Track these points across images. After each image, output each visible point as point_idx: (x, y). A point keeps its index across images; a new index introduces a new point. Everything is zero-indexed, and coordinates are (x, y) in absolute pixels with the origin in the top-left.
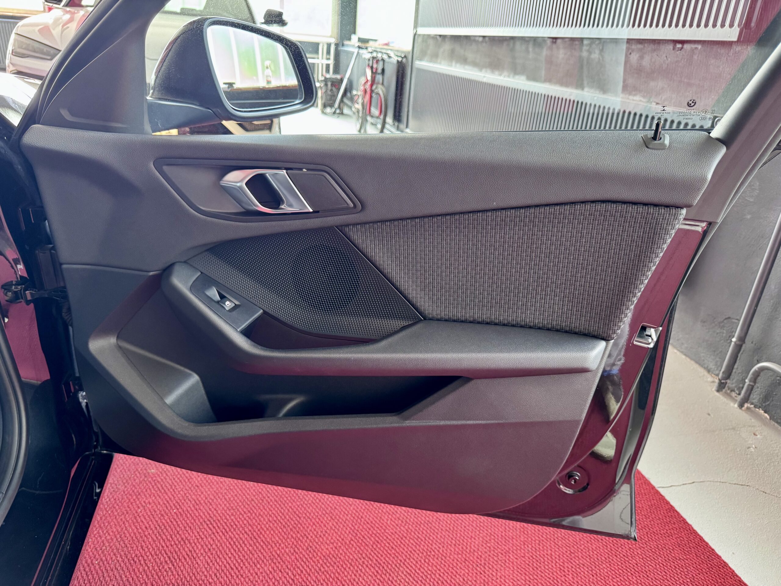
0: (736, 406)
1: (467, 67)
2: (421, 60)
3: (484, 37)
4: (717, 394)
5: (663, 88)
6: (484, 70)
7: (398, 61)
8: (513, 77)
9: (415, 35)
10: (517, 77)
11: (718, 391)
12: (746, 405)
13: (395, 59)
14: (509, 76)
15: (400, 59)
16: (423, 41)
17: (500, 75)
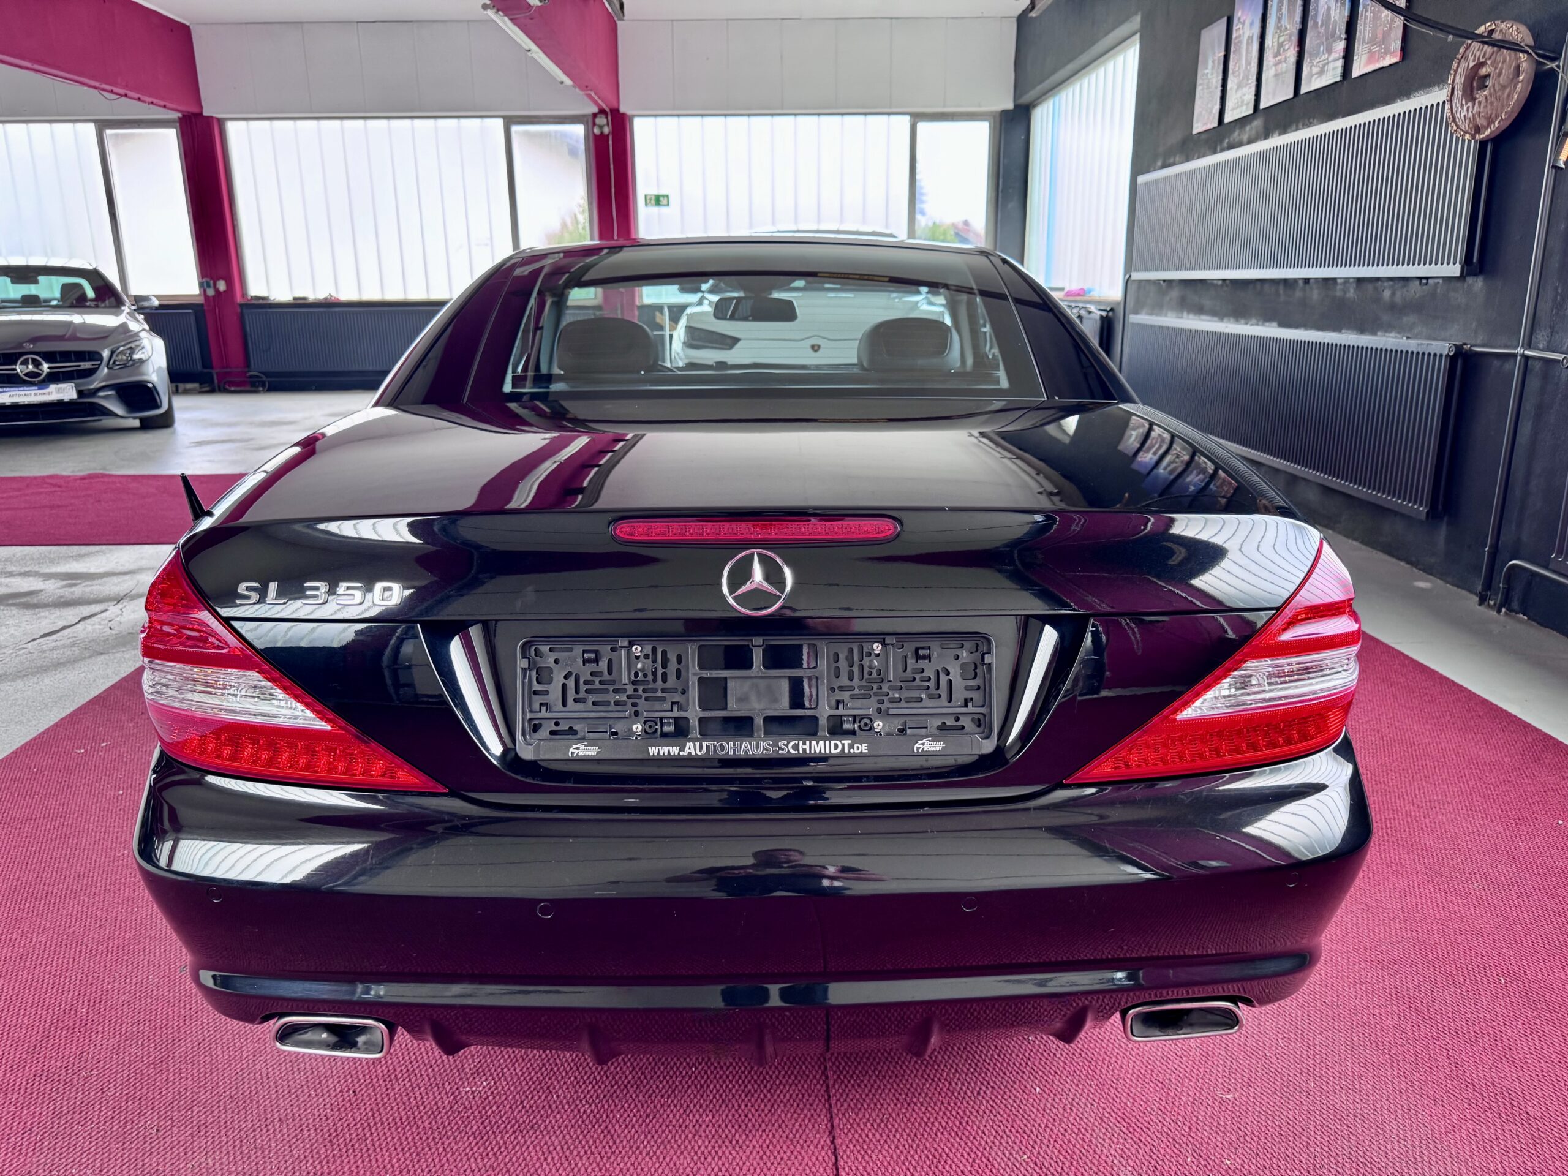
0: (1495, 613)
1: (1204, 317)
2: (1136, 313)
3: (1224, 280)
4: (1480, 608)
5: (1414, 323)
6: (1225, 320)
7: (1102, 317)
8: (1263, 325)
9: (1127, 283)
10: (1267, 324)
11: (1480, 604)
12: (1504, 610)
13: (1097, 313)
14: (1257, 325)
15: (1104, 314)
16: (1139, 287)
17: (1246, 324)
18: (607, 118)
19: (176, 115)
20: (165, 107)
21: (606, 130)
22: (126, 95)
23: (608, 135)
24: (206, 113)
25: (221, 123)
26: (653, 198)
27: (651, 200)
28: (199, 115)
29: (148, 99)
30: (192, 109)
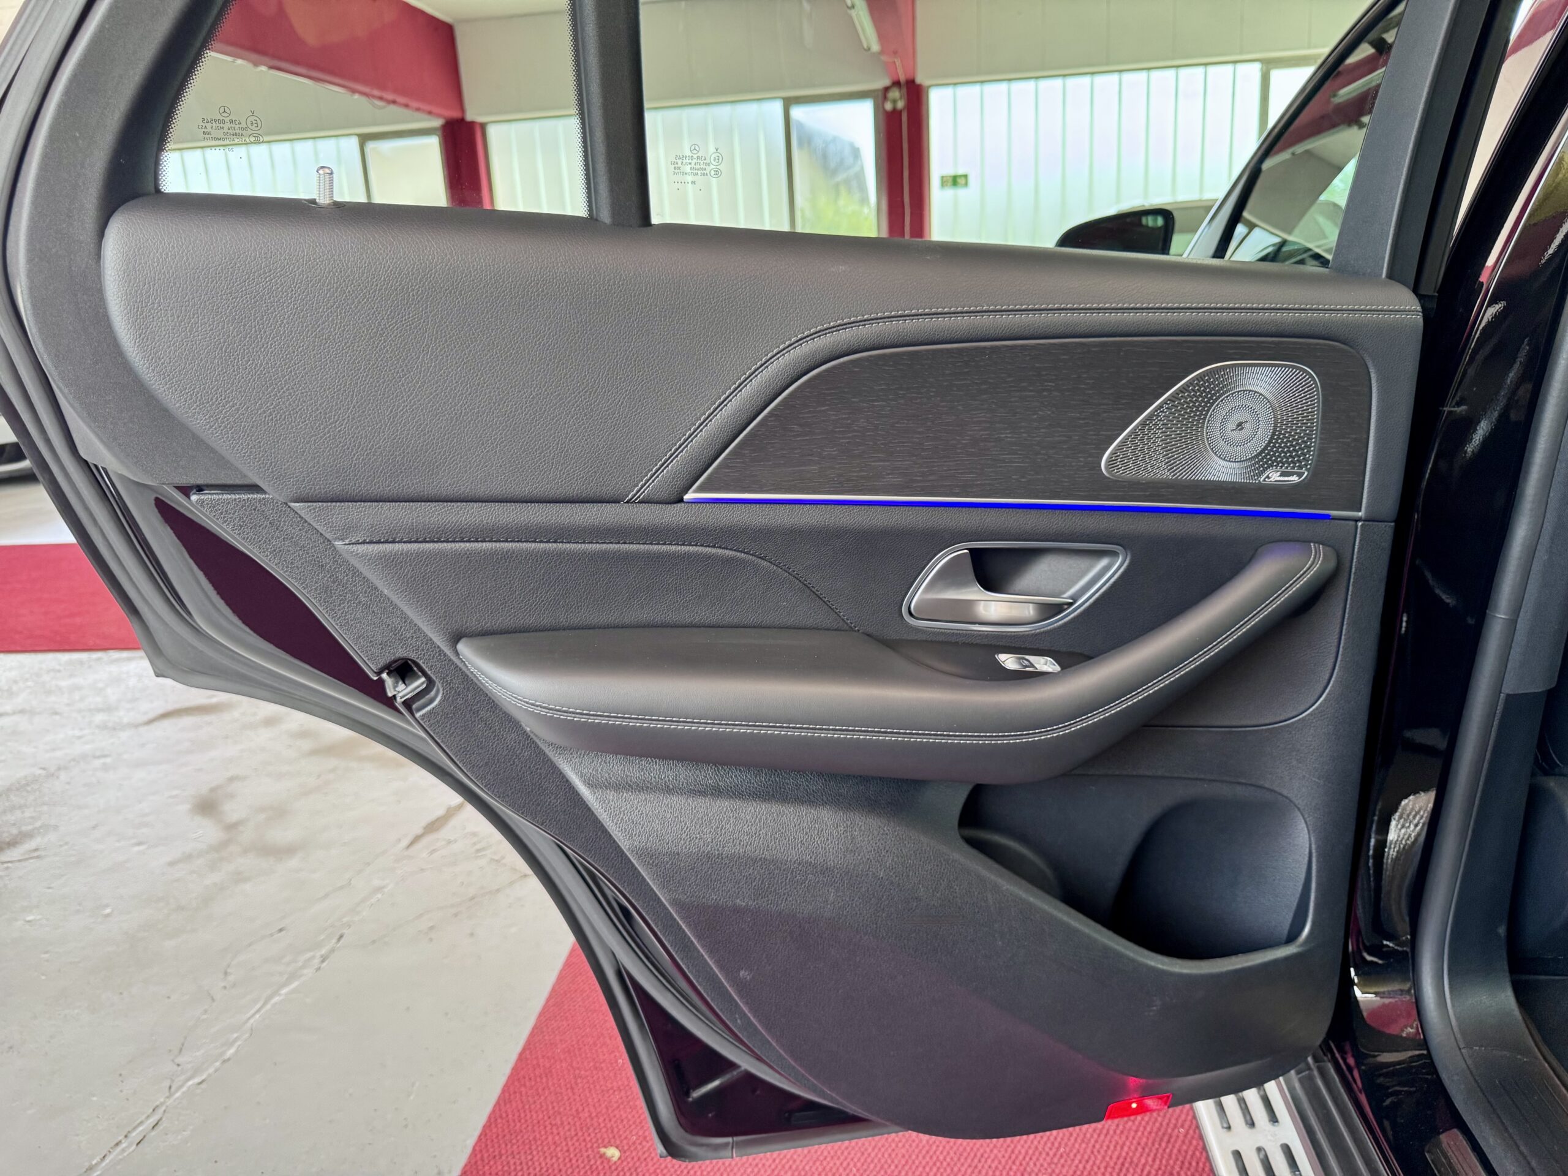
18: (900, 91)
19: (437, 123)
20: (430, 113)
21: (900, 105)
22: (394, 102)
23: (900, 112)
24: (470, 117)
25: (483, 126)
26: (951, 180)
27: (947, 181)
28: (462, 121)
29: (415, 104)
30: (455, 114)
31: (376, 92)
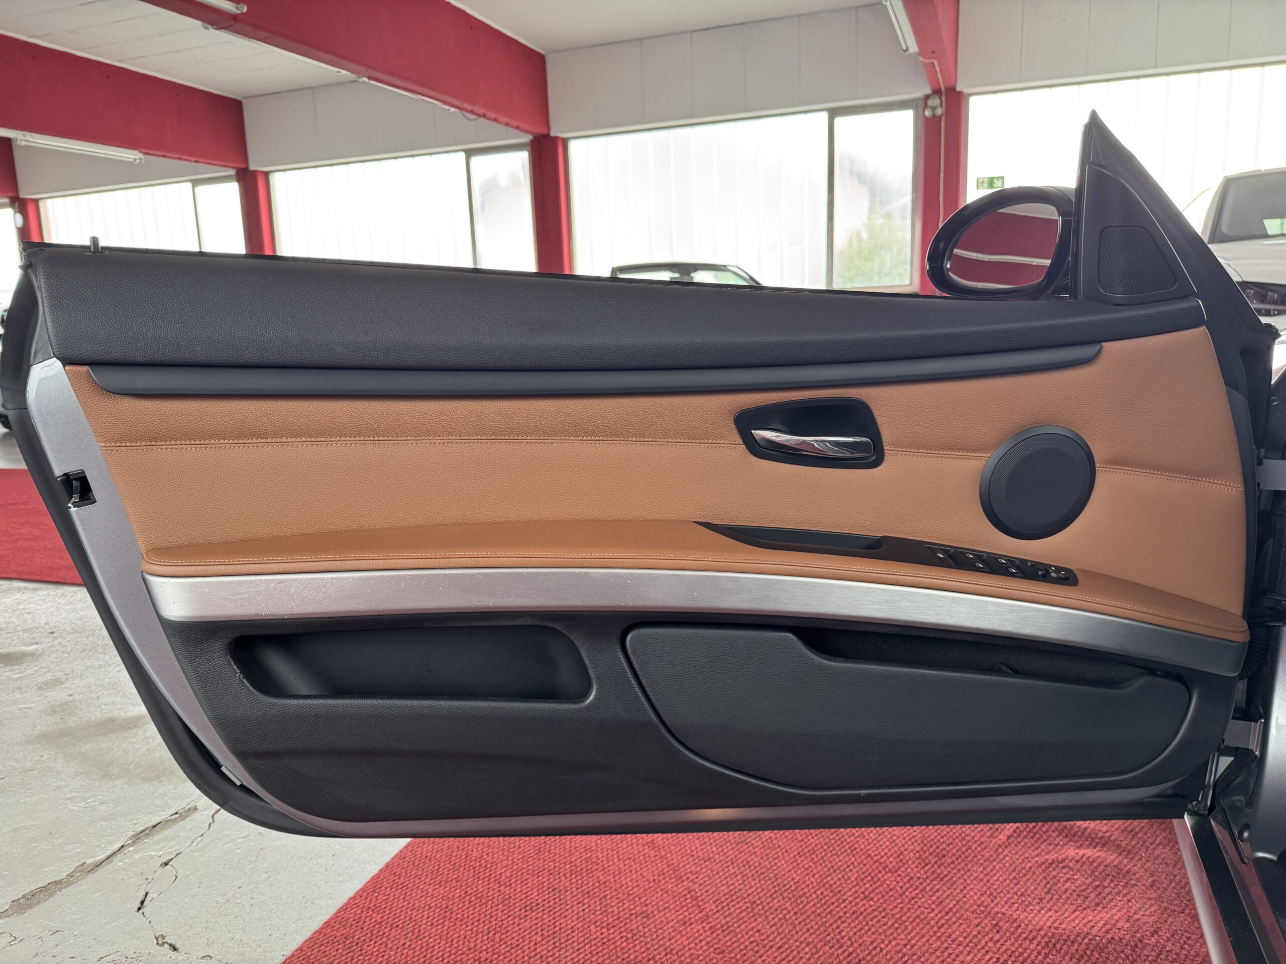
18: (941, 99)
19: (527, 138)
20: (518, 128)
21: (939, 111)
22: (484, 116)
23: (941, 117)
24: (553, 134)
25: (565, 141)
26: (986, 181)
27: (982, 183)
28: (547, 136)
29: (505, 120)
30: (542, 130)
31: (466, 106)
